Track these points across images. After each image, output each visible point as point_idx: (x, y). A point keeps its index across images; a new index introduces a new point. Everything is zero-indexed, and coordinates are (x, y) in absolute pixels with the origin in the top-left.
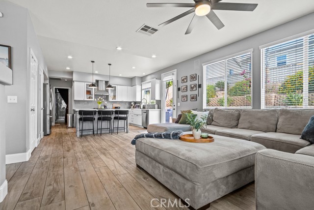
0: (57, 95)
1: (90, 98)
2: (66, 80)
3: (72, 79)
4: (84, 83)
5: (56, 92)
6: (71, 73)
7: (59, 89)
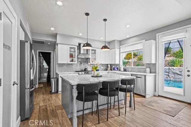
0: (40, 58)
1: (72, 61)
2: (49, 44)
3: (56, 42)
4: (67, 46)
5: (39, 56)
6: (55, 36)
7: (42, 53)
